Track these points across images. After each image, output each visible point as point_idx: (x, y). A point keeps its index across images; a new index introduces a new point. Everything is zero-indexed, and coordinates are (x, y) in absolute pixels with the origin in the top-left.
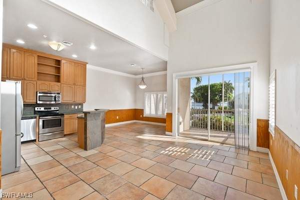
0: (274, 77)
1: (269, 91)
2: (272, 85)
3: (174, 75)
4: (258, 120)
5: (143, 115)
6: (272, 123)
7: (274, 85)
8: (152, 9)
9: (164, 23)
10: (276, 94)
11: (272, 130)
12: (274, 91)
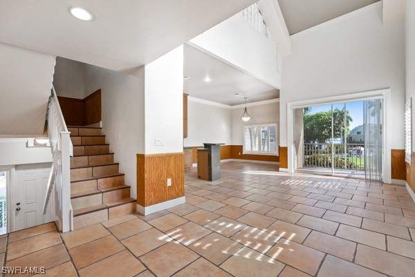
0: (410, 104)
1: (405, 119)
2: (408, 113)
3: (289, 105)
4: (393, 151)
5: (242, 153)
6: (408, 152)
7: (410, 112)
8: (267, 35)
9: (277, 48)
10: (411, 124)
11: (408, 159)
12: (410, 123)
